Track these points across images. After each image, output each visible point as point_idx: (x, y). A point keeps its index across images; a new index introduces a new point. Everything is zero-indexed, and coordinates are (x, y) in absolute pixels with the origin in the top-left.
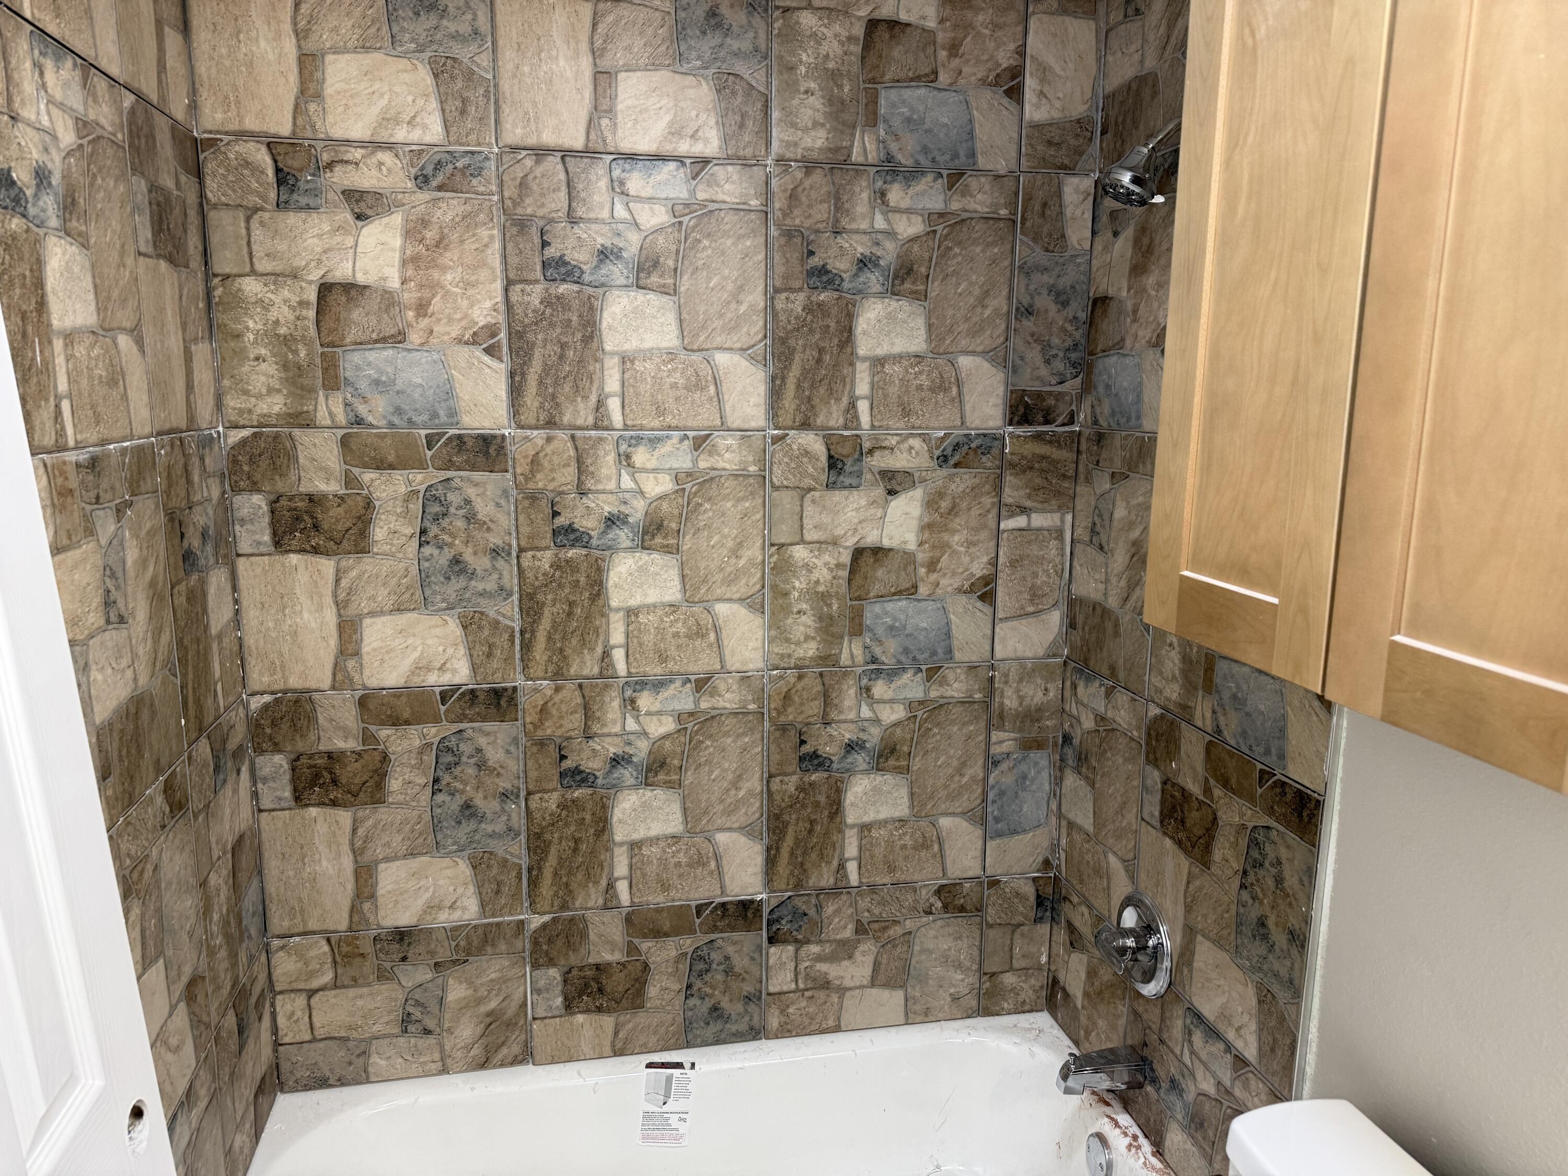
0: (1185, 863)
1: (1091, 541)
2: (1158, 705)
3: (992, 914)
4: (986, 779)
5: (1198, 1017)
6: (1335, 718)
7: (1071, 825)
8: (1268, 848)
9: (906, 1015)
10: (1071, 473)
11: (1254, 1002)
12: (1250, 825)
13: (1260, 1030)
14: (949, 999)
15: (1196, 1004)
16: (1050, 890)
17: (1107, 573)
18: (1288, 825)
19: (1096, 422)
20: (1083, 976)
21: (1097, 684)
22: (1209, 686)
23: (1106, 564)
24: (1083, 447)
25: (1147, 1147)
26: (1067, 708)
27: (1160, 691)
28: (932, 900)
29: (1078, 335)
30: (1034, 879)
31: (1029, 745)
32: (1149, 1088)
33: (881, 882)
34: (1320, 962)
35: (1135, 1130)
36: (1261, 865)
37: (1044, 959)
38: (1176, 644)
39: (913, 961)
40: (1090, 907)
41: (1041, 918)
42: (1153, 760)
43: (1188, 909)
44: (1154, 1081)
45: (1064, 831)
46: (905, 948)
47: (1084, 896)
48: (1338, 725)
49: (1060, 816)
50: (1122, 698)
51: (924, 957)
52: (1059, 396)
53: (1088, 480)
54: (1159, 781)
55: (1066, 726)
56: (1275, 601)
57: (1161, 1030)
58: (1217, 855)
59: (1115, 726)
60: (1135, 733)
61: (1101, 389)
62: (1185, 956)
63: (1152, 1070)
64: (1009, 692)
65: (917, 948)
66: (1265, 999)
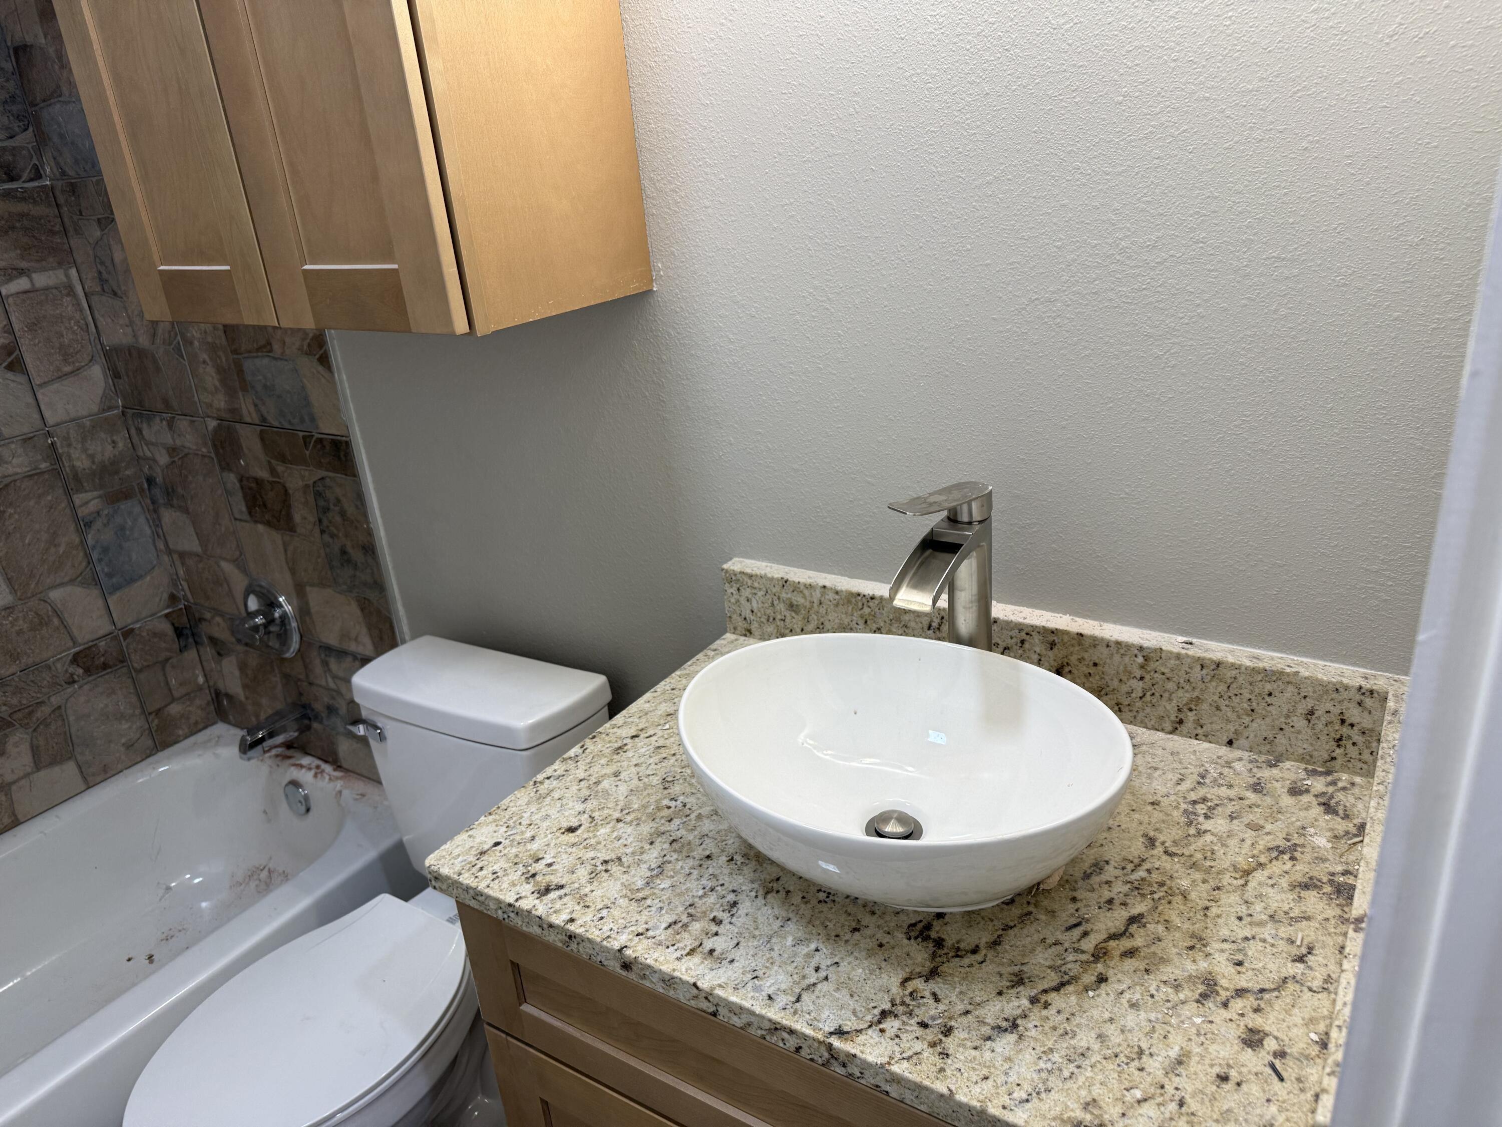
0: (277, 536)
1: (103, 290)
2: (213, 418)
3: (137, 660)
4: (83, 542)
5: (328, 649)
6: (336, 375)
7: (182, 555)
8: (328, 494)
9: (85, 779)
10: (58, 228)
11: (359, 613)
12: (311, 482)
13: (369, 629)
14: (122, 749)
15: (324, 640)
16: (185, 619)
17: (128, 316)
18: (335, 470)
19: (63, 173)
20: (237, 673)
21: (157, 420)
22: (245, 386)
23: (125, 308)
24: (61, 199)
25: (328, 768)
26: (141, 454)
27: (210, 405)
28: (71, 670)
29: (11, 86)
30: (167, 616)
31: (115, 498)
32: (315, 725)
33: (8, 673)
34: (388, 558)
35: (318, 762)
36: (328, 509)
37: (201, 680)
38: (208, 360)
39: (73, 730)
40: (222, 615)
41: (185, 646)
42: (226, 467)
43: (293, 571)
44: (317, 717)
45: (178, 563)
46: (60, 723)
47: (214, 609)
48: (341, 381)
49: (170, 552)
50: (183, 424)
51: (83, 723)
52: (14, 151)
53: (78, 231)
54: (236, 481)
55: (146, 469)
56: (227, 268)
57: (307, 676)
58: (297, 518)
59: (186, 451)
60: (204, 450)
61: (56, 139)
62: (304, 611)
63: (313, 710)
64: (75, 454)
65: (72, 718)
66: (364, 605)
